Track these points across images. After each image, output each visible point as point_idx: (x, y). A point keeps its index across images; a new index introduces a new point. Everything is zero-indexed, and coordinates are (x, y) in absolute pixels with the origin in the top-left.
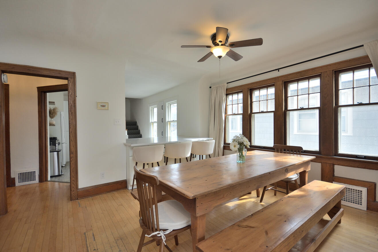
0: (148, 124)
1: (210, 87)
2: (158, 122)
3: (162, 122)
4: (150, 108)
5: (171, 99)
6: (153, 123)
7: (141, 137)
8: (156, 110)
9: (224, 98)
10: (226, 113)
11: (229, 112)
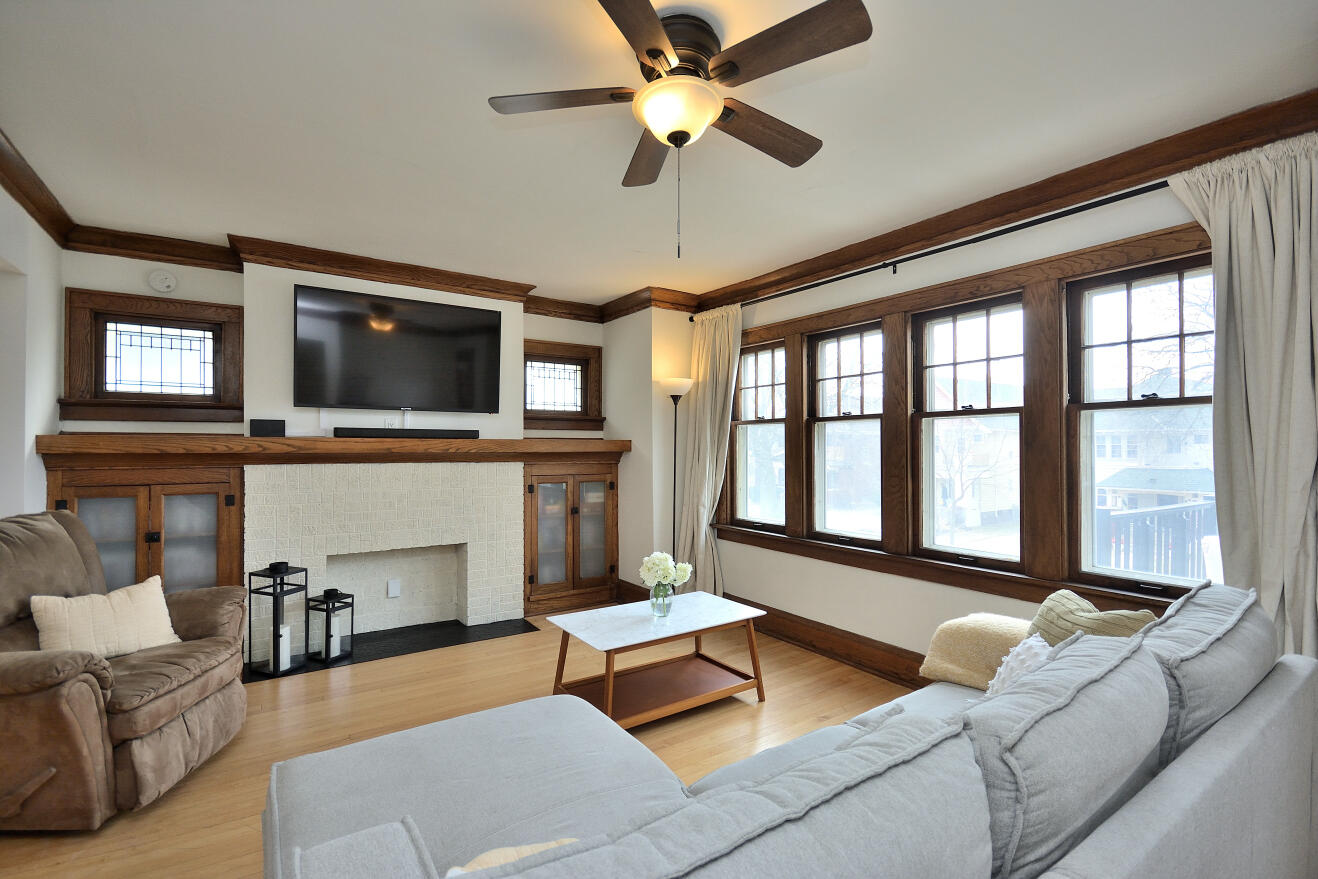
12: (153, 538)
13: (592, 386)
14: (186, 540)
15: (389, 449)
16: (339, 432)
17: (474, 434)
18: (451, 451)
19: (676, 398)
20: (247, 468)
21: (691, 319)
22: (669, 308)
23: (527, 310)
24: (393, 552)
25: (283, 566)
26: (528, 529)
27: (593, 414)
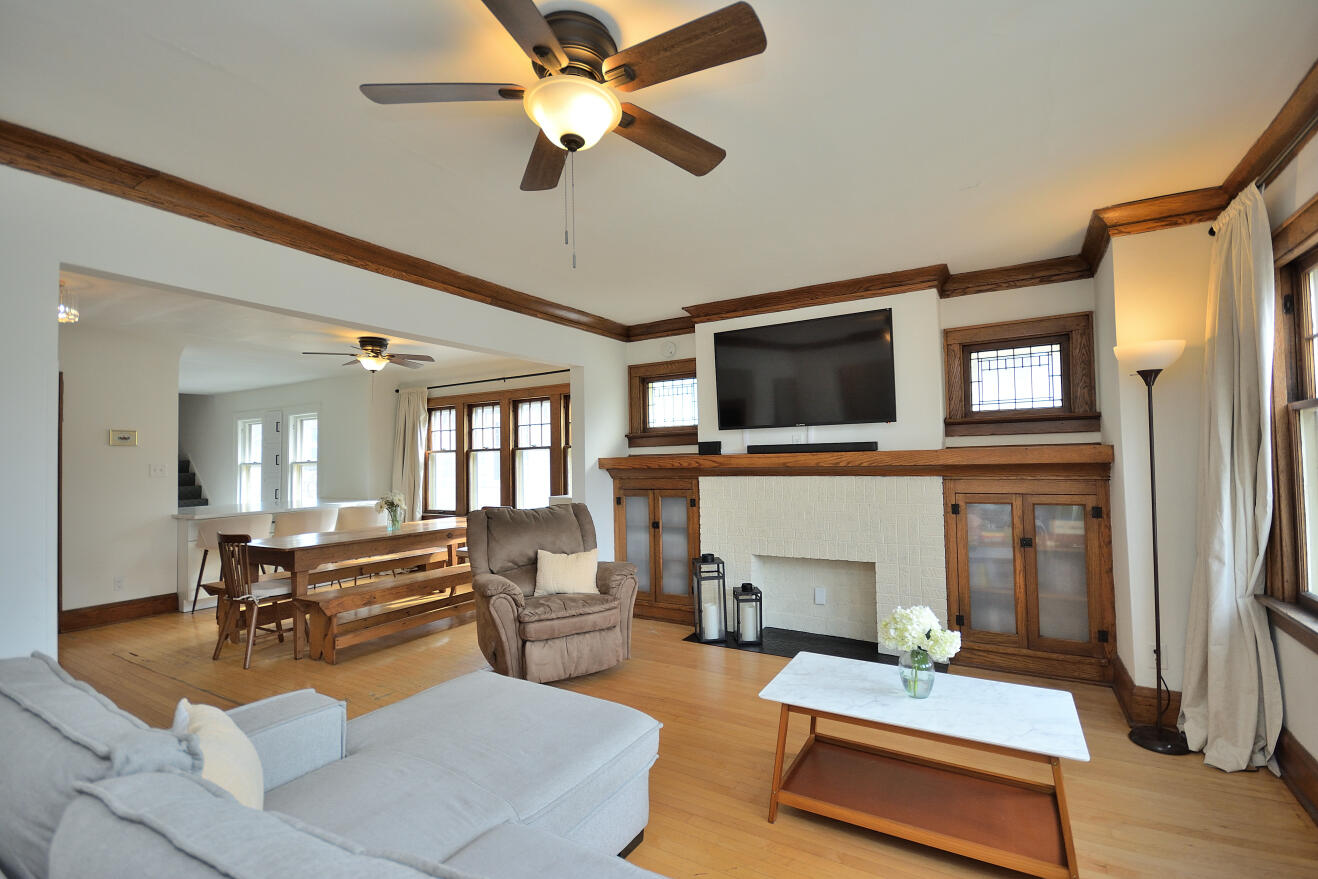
0: (232, 469)
1: (397, 391)
2: (265, 464)
3: (276, 463)
4: (240, 423)
5: (303, 408)
6: (248, 466)
7: (206, 502)
8: (257, 431)
9: (422, 418)
10: (429, 447)
11: (435, 446)
12: (655, 525)
13: (1078, 371)
14: (673, 530)
15: (784, 464)
16: (752, 450)
17: (871, 447)
18: (841, 465)
19: (1149, 376)
20: (700, 479)
21: (1212, 232)
22: (1153, 229)
23: (943, 294)
24: (804, 561)
25: (710, 557)
26: (953, 555)
27: (1080, 409)
